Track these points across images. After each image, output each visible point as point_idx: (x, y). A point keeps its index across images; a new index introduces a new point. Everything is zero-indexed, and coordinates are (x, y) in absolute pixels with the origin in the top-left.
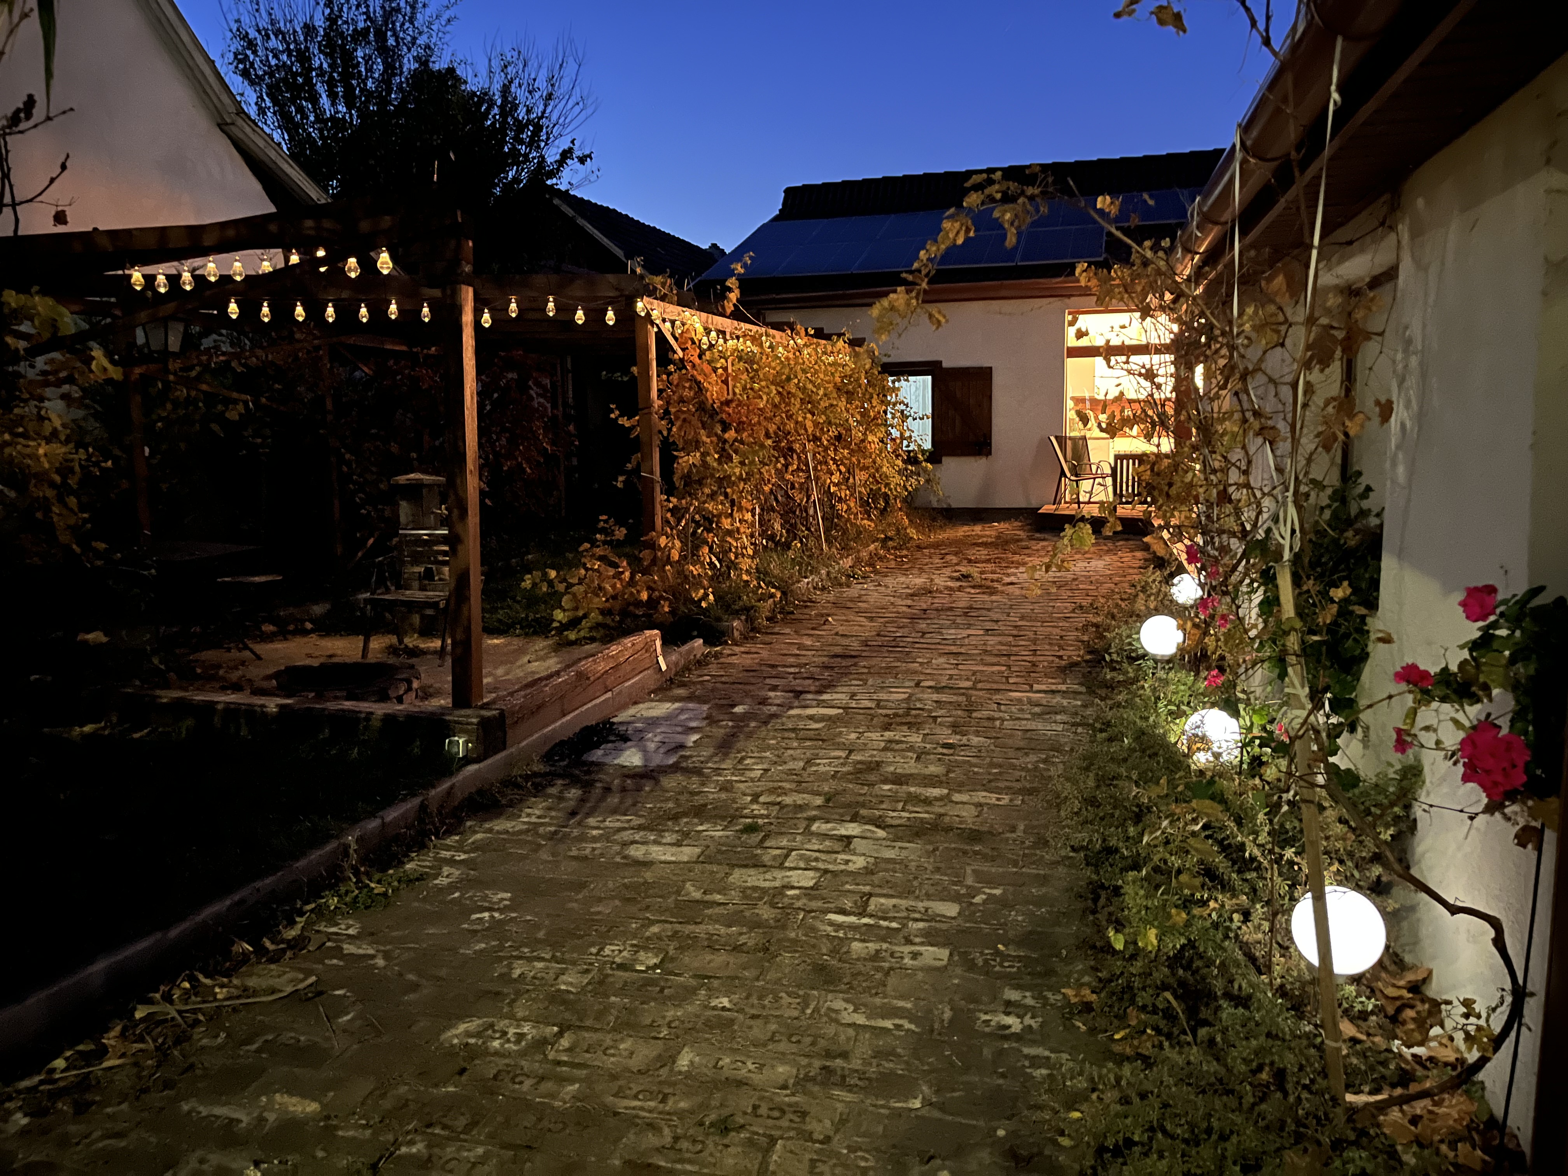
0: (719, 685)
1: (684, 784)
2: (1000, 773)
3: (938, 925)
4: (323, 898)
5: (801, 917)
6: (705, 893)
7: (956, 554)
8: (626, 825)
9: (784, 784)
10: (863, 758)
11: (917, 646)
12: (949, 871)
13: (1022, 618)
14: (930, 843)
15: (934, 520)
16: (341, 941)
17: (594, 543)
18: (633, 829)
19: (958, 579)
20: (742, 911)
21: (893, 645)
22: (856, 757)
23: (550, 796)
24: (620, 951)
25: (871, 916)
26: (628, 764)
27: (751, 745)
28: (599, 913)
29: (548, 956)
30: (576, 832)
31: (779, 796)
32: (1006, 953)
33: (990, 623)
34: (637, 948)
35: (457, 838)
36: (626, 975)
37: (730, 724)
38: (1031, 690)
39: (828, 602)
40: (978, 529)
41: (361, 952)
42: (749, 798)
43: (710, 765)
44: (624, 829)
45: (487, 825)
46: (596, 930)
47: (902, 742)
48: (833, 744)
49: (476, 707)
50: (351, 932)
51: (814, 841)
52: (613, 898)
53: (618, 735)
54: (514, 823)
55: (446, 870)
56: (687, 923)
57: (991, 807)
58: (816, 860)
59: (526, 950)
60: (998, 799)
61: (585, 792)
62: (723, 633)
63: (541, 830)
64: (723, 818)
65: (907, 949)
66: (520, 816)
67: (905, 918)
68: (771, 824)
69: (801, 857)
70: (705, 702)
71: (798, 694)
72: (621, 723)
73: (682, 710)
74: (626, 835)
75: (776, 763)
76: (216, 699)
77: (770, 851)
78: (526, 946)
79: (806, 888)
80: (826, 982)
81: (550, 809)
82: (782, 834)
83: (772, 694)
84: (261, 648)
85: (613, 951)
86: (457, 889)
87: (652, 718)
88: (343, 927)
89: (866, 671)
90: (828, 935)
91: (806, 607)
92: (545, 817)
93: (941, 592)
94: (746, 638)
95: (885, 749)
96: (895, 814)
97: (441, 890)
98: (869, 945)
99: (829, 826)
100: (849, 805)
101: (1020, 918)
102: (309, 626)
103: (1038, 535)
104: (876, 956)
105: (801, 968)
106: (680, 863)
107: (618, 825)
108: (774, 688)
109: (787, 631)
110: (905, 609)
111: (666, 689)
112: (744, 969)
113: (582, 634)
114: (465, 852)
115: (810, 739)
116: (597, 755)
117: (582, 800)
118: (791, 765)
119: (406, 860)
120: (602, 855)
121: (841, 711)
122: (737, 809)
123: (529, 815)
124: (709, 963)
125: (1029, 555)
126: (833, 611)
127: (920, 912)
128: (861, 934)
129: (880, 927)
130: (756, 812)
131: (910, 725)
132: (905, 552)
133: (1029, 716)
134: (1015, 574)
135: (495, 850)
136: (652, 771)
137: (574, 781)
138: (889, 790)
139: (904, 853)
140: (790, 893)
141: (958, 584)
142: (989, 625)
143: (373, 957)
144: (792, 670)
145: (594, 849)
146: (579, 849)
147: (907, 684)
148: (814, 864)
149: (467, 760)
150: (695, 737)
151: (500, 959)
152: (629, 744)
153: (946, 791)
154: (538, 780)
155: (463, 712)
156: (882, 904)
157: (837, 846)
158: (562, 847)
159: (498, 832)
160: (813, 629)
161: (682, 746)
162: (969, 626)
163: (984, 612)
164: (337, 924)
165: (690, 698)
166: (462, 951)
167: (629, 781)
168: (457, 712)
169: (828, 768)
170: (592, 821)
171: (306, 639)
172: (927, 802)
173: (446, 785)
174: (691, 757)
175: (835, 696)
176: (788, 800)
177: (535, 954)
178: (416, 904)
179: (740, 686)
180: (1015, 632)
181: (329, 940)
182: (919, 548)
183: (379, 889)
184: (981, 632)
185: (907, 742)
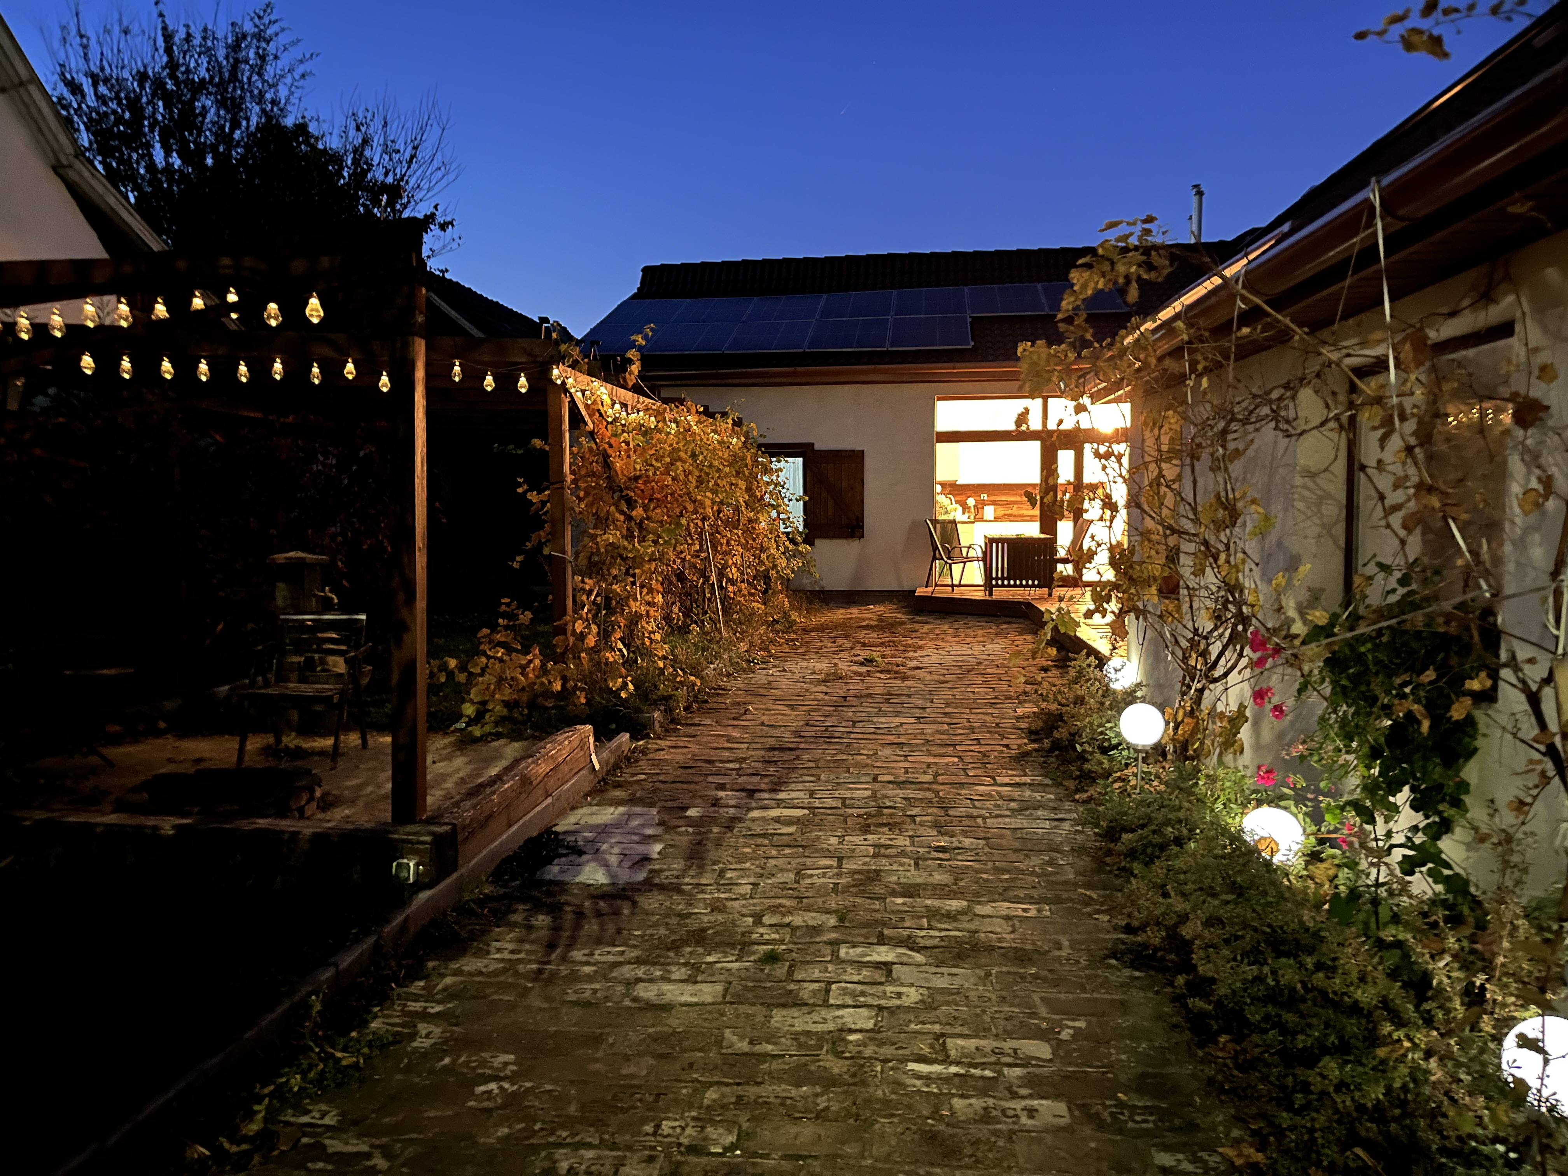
0: (658, 785)
1: (668, 904)
2: (1012, 880)
3: (1037, 1071)
4: (282, 1076)
5: (879, 1068)
6: (751, 1042)
7: (846, 637)
8: (621, 959)
9: (783, 901)
10: (855, 867)
11: (853, 736)
12: (1017, 1001)
13: (948, 705)
14: (980, 967)
15: (810, 602)
16: (320, 1135)
17: (494, 628)
18: (629, 963)
19: (862, 664)
20: (805, 1065)
21: (827, 736)
22: (849, 865)
23: (515, 924)
24: (683, 1129)
25: (958, 1063)
26: (592, 882)
27: (725, 854)
28: (633, 1076)
29: (596, 1142)
30: (564, 970)
31: (784, 915)
32: (1130, 1103)
33: (917, 710)
34: (701, 1122)
35: (422, 983)
36: (703, 1160)
37: (691, 830)
38: (995, 784)
39: (739, 689)
40: (855, 612)
41: (350, 1149)
42: (751, 920)
43: (687, 880)
44: (620, 964)
45: (454, 966)
46: (640, 1100)
47: (890, 846)
48: (817, 851)
49: (421, 821)
50: (328, 1121)
51: (849, 970)
52: (641, 1054)
53: (567, 847)
54: (485, 961)
55: (423, 1028)
56: (748, 1083)
57: (1023, 919)
58: (863, 994)
59: (565, 1134)
60: (1025, 910)
61: (555, 919)
62: (644, 726)
63: (521, 968)
64: (732, 946)
65: (1017, 1105)
66: (488, 953)
67: (995, 1063)
68: (792, 951)
69: (845, 992)
70: (652, 805)
71: (751, 793)
72: (565, 833)
73: (630, 816)
74: (627, 972)
75: (762, 875)
76: (93, 820)
77: (806, 985)
78: (563, 1127)
79: (867, 1031)
80: (945, 1156)
81: (521, 941)
82: (808, 962)
83: (722, 794)
84: (113, 752)
85: (673, 1128)
86: (445, 1053)
87: (599, 826)
88: (317, 1115)
89: (812, 765)
90: (919, 1090)
91: (718, 694)
92: (519, 952)
93: (851, 678)
94: (668, 731)
95: (875, 856)
96: (923, 933)
97: (425, 1055)
98: (973, 1101)
99: (859, 950)
100: (867, 925)
101: (1123, 1057)
102: (162, 725)
103: (918, 618)
104: (986, 1117)
105: (908, 1137)
106: (703, 1004)
107: (610, 958)
108: (722, 787)
109: (708, 722)
110: (822, 696)
111: (602, 791)
112: (843, 1143)
113: (487, 729)
114: (439, 1002)
115: (789, 846)
116: (553, 871)
117: (556, 929)
118: (781, 878)
119: (369, 1017)
120: (607, 998)
121: (806, 812)
122: (743, 934)
123: (499, 950)
124: (796, 1138)
125: (921, 639)
126: (749, 698)
127: (1009, 1055)
128: (957, 1088)
129: (972, 1076)
130: (766, 937)
131: (891, 826)
132: (793, 636)
133: (1008, 813)
134: (916, 658)
135: (475, 998)
136: (624, 889)
137: (538, 907)
138: (904, 904)
139: (958, 981)
140: (852, 1037)
141: (865, 669)
142: (918, 713)
143: (368, 1156)
144: (732, 765)
145: (595, 991)
146: (575, 992)
147: (863, 779)
148: (862, 999)
149: (419, 886)
150: (658, 847)
151: (535, 1149)
152: (585, 857)
153: (965, 903)
154: (494, 905)
155: (410, 828)
156: (963, 1048)
157: (879, 976)
158: (555, 990)
159: (471, 974)
160: (734, 719)
161: (646, 859)
162: (898, 714)
163: (905, 699)
164: (307, 1112)
165: (632, 801)
166: (482, 1140)
167: (602, 904)
168: (402, 829)
169: (822, 880)
170: (577, 955)
171: (160, 741)
172: (951, 916)
173: (400, 918)
174: (661, 871)
175: (793, 795)
176: (797, 920)
177: (578, 1138)
178: (399, 1077)
179: (685, 786)
180: (947, 720)
181: (305, 1135)
182: (806, 631)
183: (348, 1060)
184: (912, 720)
185: (896, 847)
